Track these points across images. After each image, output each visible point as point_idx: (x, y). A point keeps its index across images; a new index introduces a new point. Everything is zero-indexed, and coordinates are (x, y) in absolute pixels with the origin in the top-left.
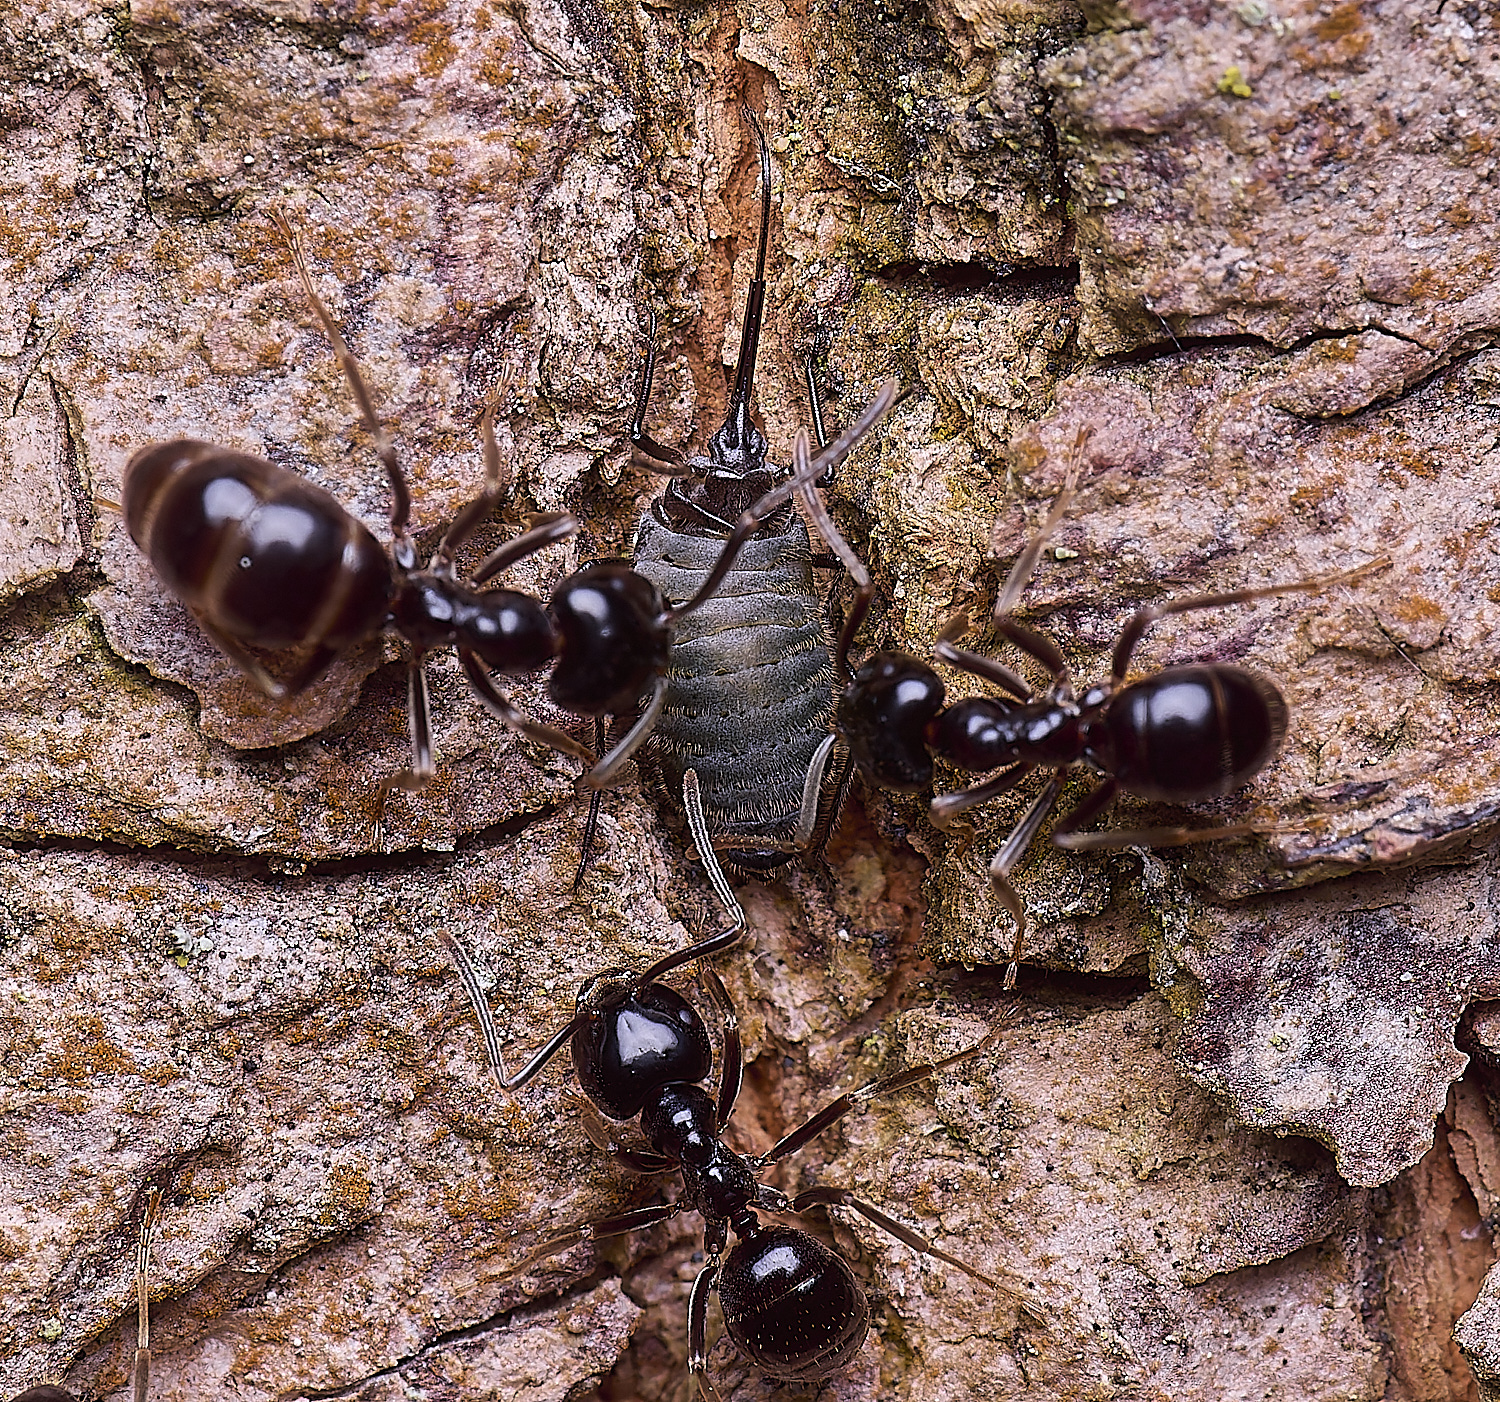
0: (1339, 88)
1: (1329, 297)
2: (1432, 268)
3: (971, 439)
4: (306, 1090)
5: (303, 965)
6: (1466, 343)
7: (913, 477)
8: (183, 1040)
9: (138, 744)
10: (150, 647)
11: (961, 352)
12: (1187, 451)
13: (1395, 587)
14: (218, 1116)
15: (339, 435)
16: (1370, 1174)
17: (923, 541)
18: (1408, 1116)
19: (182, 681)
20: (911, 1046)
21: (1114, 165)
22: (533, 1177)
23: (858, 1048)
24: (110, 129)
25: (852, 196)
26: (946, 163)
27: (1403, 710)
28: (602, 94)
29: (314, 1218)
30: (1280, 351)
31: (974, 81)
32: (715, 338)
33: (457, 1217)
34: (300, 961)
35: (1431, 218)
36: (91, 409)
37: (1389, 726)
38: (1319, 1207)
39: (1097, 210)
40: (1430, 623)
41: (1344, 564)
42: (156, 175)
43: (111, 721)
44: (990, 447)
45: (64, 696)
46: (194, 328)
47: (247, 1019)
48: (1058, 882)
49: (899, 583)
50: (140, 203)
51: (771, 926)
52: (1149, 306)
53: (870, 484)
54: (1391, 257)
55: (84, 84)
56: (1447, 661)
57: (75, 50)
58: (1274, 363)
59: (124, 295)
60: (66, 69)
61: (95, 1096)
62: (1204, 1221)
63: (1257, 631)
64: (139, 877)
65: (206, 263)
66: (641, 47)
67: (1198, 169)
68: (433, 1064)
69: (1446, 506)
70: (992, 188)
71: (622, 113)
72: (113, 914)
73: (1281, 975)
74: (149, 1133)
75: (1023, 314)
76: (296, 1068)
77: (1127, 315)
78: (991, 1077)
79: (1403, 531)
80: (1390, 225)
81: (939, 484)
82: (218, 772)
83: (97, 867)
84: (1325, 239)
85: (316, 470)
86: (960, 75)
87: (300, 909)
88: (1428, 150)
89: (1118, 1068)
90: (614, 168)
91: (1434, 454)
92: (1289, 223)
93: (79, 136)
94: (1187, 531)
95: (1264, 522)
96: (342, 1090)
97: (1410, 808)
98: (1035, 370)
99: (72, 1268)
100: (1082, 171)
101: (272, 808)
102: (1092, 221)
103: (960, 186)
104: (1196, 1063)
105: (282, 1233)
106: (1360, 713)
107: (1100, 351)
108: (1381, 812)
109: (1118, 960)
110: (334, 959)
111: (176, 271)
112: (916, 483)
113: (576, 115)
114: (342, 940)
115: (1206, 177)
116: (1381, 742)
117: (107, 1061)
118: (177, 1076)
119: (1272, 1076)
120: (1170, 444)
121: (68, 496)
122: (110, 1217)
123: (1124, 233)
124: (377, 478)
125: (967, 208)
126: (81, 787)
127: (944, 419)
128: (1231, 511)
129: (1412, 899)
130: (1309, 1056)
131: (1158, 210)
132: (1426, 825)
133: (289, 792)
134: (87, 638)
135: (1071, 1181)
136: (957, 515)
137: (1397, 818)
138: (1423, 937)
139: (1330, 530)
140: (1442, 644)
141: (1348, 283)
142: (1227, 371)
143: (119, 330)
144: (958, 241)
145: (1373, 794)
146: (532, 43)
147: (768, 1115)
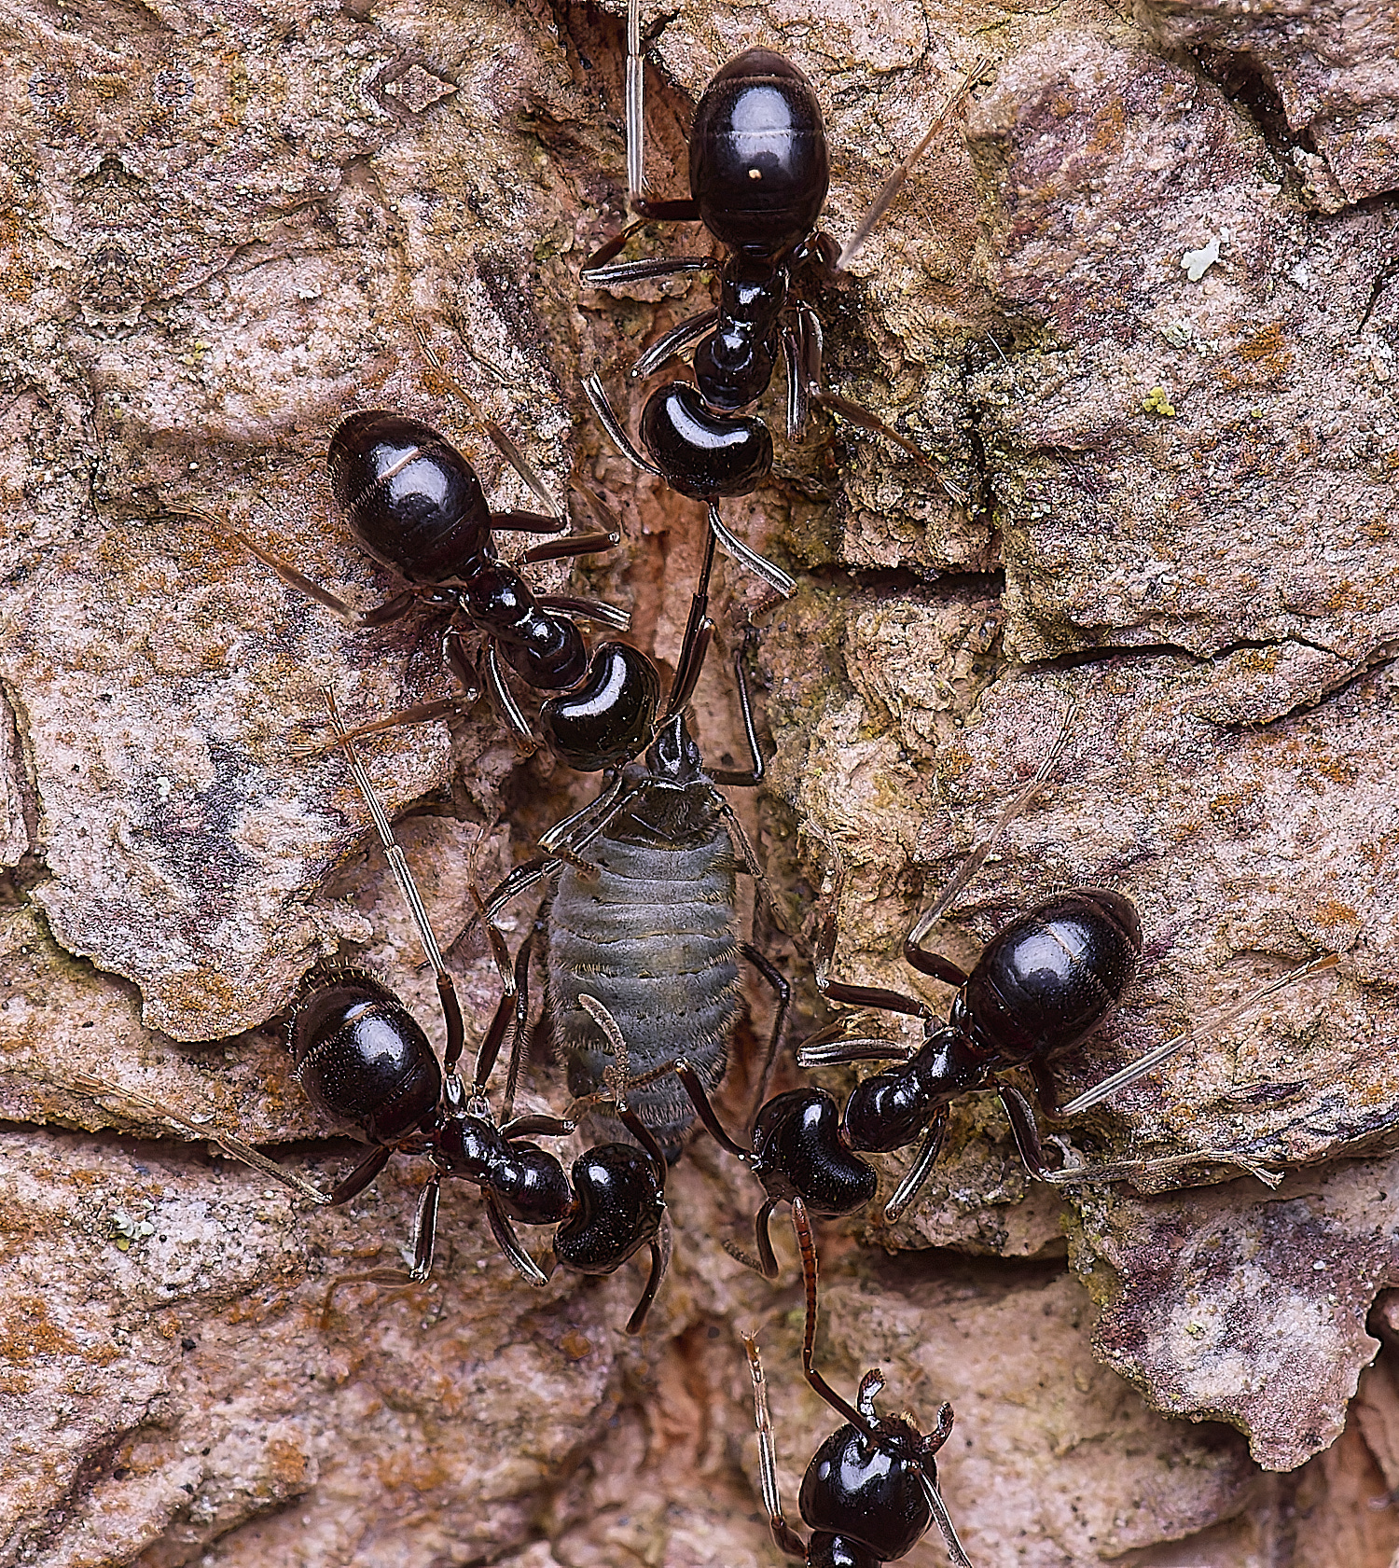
0: (1261, 406)
1: (1249, 609)
2: (1350, 579)
3: (897, 737)
4: (243, 1367)
5: (242, 1248)
6: (1383, 652)
7: (841, 777)
8: (123, 1320)
9: (81, 1033)
10: (94, 940)
11: (889, 655)
12: (1110, 759)
13: (1312, 893)
14: (157, 1394)
15: (281, 736)
16: (1281, 1459)
17: (850, 839)
18: (1320, 1403)
19: (124, 974)
20: (834, 1321)
21: (1040, 480)
22: (465, 1449)
23: (782, 1321)
24: (58, 432)
25: (782, 495)
26: (874, 472)
27: (1318, 1011)
28: (539, 402)
29: (250, 1490)
30: (1201, 660)
31: (904, 392)
32: (648, 629)
33: (390, 1488)
34: (239, 1244)
35: (1349, 532)
36: (39, 707)
37: (1304, 1026)
38: (1232, 1485)
39: (1022, 523)
40: (1347, 928)
41: (1262, 870)
42: (103, 478)
43: (55, 1009)
44: (916, 747)
45: (10, 985)
46: (139, 629)
47: (186, 1300)
48: (980, 1170)
49: (826, 879)
50: (87, 506)
51: (698, 1201)
52: (1074, 618)
53: (799, 781)
54: (1310, 570)
55: (33, 388)
56: (1363, 963)
57: (24, 357)
58: (1197, 672)
59: (70, 595)
60: (15, 374)
61: (38, 1376)
62: (1120, 1497)
63: (1177, 933)
64: (79, 1160)
65: (152, 565)
66: (577, 349)
67: (1123, 485)
68: (367, 1341)
69: (1362, 812)
70: (919, 497)
71: (559, 420)
72: (56, 1197)
73: (1197, 1265)
74: (90, 1413)
75: (950, 617)
76: (233, 1346)
77: (1051, 625)
78: (912, 1355)
79: (1320, 837)
80: (1310, 539)
81: (866, 782)
82: (160, 1060)
83: (40, 1150)
84: (1246, 552)
85: (257, 770)
86: (890, 386)
87: (238, 1193)
88: (1347, 467)
89: (1037, 1346)
90: (550, 472)
91: (1351, 760)
92: (1211, 538)
93: (27, 439)
94: (1109, 836)
95: (1184, 828)
96: (278, 1366)
97: (1325, 1109)
98: (961, 671)
99: (14, 1543)
100: (1009, 485)
101: (212, 1097)
102: (1018, 533)
103: (889, 495)
104: (1114, 1349)
105: (218, 1505)
106: (1277, 1013)
107: (1026, 658)
108: (1298, 1112)
109: (1037, 1245)
110: (272, 1242)
111: (123, 572)
112: (844, 783)
113: (514, 423)
114: (279, 1224)
115: (1131, 493)
116: (1296, 1041)
117: (49, 1341)
118: (117, 1356)
119: (1187, 1364)
120: (1094, 751)
121: (14, 792)
122: (52, 1493)
123: (1049, 545)
124: (317, 779)
125: (895, 515)
126: (25, 1073)
127: (872, 718)
128: (1152, 817)
129: (1325, 1190)
130: (1225, 1344)
131: (1083, 524)
132: (1340, 1126)
133: (229, 1081)
134: (33, 929)
135: (990, 1456)
136: (883, 812)
137: (1313, 1118)
138: (1337, 1226)
139: (1248, 836)
140: (1357, 948)
141: (1268, 595)
142: (1149, 679)
143: (65, 630)
144: (886, 546)
145: (1288, 1094)
146: (471, 354)
147: (693, 1382)
